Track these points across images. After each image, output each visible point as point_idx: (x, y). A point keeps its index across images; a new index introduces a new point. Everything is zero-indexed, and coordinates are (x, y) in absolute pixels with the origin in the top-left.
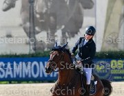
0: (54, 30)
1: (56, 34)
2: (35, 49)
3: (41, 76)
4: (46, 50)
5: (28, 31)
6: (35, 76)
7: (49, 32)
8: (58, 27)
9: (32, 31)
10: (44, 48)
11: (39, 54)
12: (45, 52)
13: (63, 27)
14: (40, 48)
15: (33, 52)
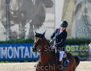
0: (24, 23)
1: (25, 26)
2: (10, 37)
3: (15, 57)
4: (18, 38)
5: (5, 24)
6: (10, 57)
7: (21, 25)
8: (27, 21)
9: (8, 24)
10: (17, 37)
11: (13, 41)
12: (17, 40)
13: (31, 21)
14: (14, 37)
15: (8, 39)
